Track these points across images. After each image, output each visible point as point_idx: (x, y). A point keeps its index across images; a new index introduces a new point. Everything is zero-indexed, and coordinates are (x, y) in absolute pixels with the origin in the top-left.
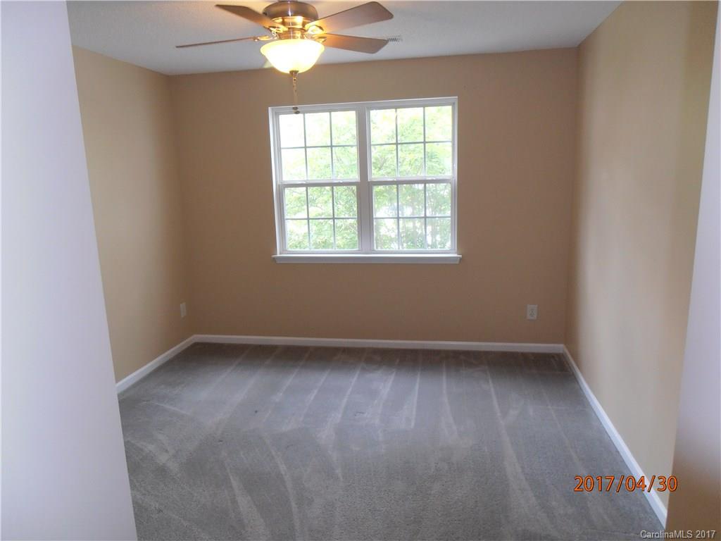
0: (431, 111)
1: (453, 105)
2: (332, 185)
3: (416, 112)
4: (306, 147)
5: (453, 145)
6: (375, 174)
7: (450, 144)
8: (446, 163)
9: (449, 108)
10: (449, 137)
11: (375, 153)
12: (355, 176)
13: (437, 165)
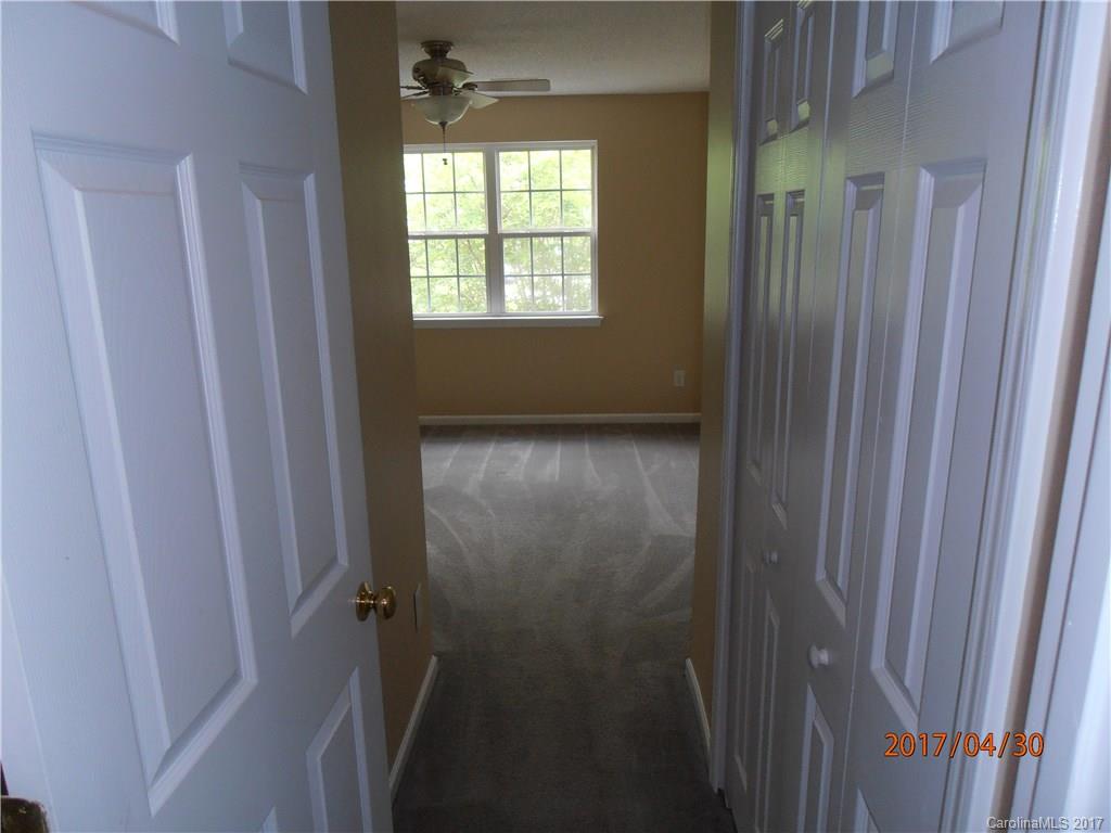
0: (566, 154)
1: (592, 148)
2: (456, 237)
3: (553, 155)
4: (424, 193)
5: (593, 194)
6: (505, 226)
7: (590, 192)
8: (585, 214)
9: (589, 151)
10: (589, 185)
11: (505, 200)
12: (483, 228)
13: (574, 215)
